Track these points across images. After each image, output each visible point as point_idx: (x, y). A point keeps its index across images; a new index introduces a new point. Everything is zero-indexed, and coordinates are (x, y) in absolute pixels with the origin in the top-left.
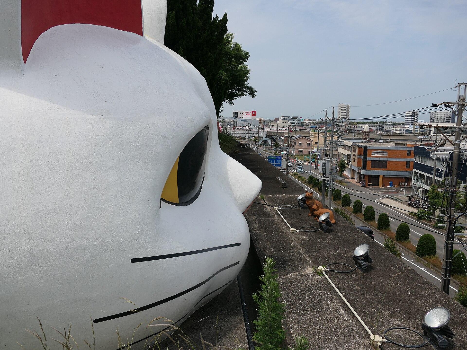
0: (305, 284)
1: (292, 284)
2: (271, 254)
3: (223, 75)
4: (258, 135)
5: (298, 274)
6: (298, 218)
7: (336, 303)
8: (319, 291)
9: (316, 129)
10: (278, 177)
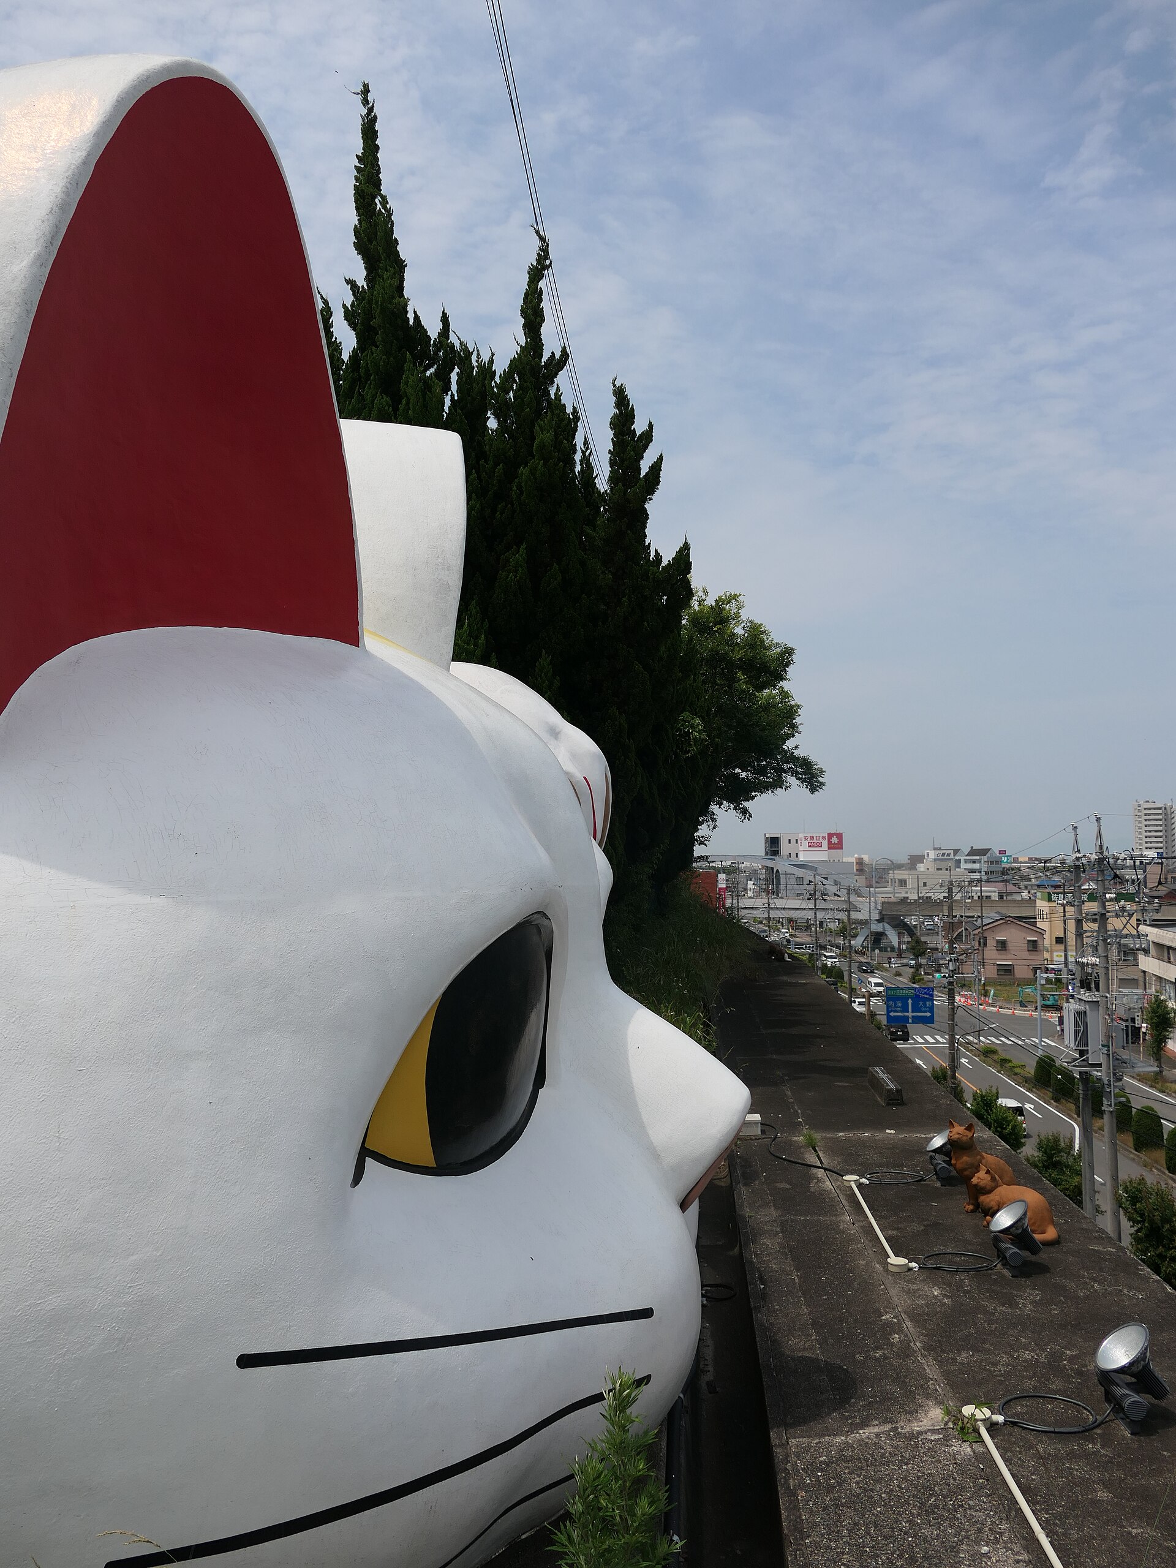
0: (907, 1470)
1: (861, 1468)
2: (804, 1349)
3: (692, 726)
4: (849, 916)
5: (890, 1430)
6: (923, 1220)
7: (1011, 1549)
8: (956, 1499)
9: (1058, 890)
10: (877, 1069)
